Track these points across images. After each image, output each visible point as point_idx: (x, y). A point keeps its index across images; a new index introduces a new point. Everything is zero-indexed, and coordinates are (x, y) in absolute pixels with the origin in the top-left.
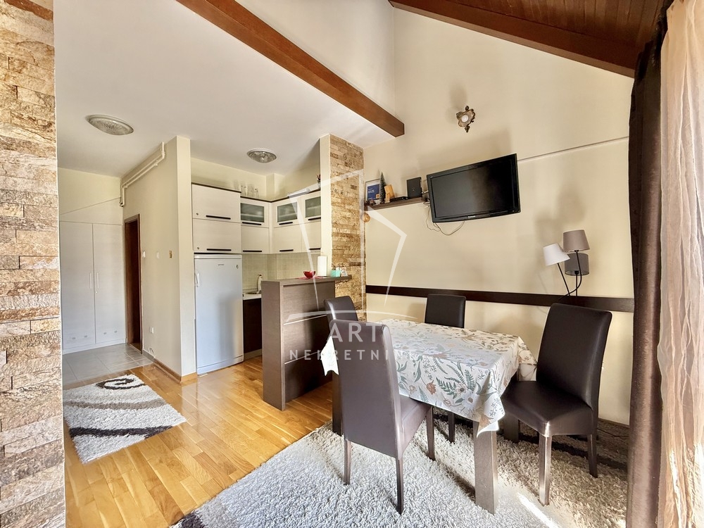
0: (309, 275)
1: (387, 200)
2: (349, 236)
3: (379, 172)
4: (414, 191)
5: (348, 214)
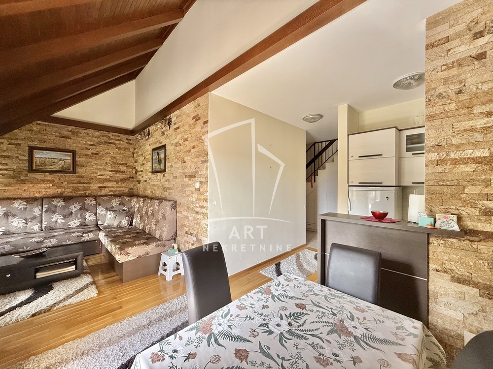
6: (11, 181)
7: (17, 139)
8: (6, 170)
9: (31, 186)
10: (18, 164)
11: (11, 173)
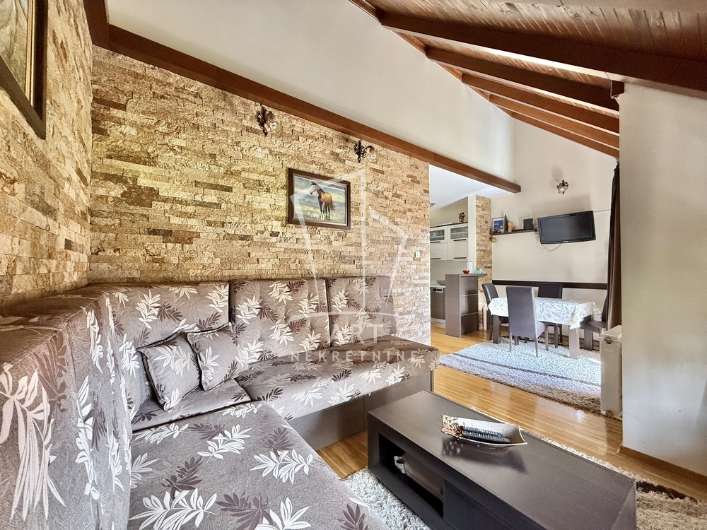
0: (466, 272)
1: (510, 230)
2: (484, 251)
3: (502, 214)
4: (528, 226)
5: (484, 238)
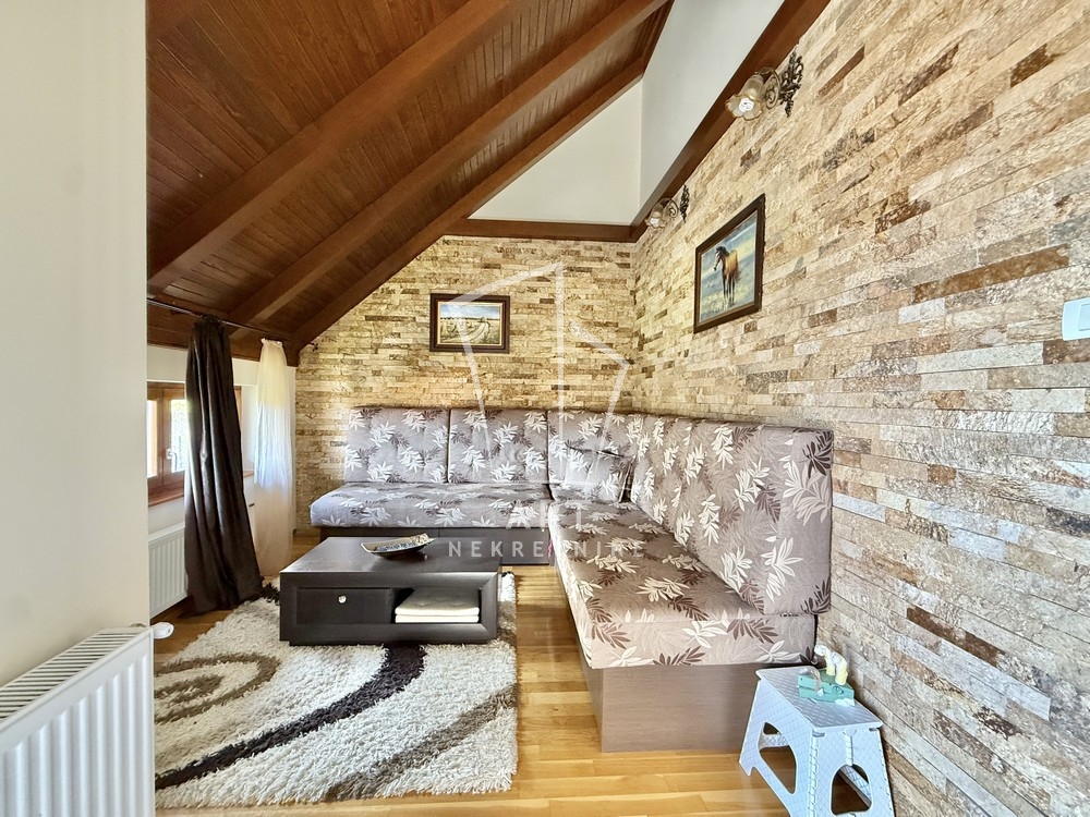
6: (406, 369)
7: (414, 281)
8: (398, 346)
9: (434, 380)
10: (416, 335)
11: (404, 353)
